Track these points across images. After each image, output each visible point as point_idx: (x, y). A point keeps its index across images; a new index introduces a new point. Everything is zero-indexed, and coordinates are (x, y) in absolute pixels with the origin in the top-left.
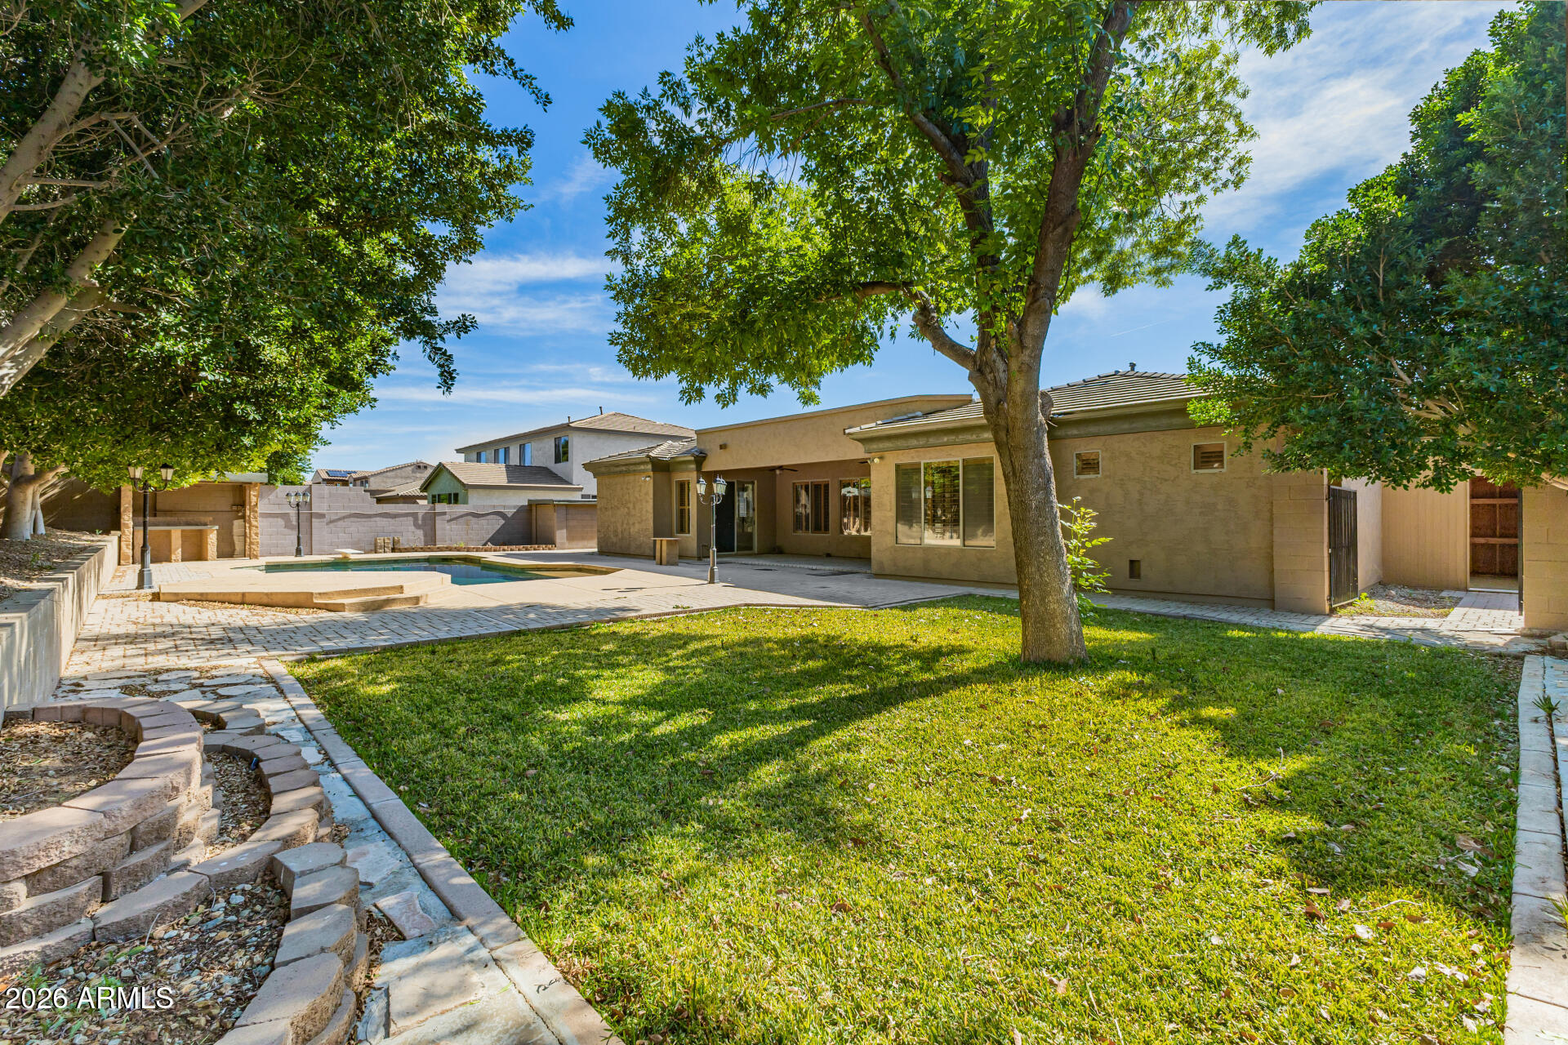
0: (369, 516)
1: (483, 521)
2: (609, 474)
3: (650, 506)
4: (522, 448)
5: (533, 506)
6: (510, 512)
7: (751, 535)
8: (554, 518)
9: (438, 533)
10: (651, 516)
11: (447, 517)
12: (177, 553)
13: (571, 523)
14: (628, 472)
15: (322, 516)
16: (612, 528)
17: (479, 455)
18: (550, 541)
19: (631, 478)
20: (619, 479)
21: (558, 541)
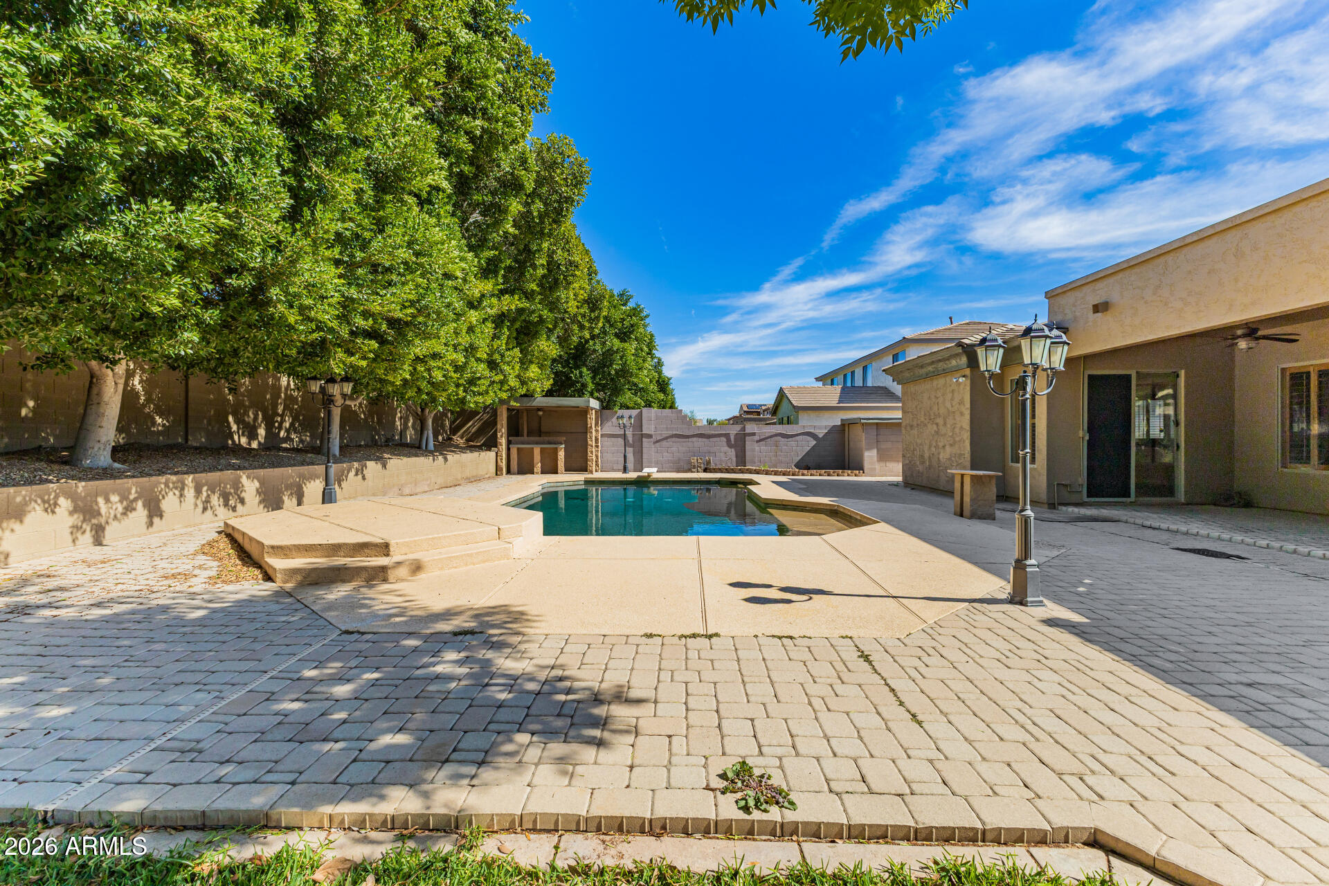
0: (688, 437)
1: (792, 442)
2: (916, 380)
3: (965, 421)
4: (865, 369)
5: (846, 426)
6: (821, 433)
7: (1170, 469)
8: (860, 437)
9: (748, 453)
10: (966, 436)
11: (756, 438)
12: (538, 467)
13: (883, 446)
14: (936, 374)
15: (650, 436)
16: (917, 453)
17: (832, 380)
18: (859, 467)
19: (941, 381)
20: (925, 386)
21: (866, 466)
